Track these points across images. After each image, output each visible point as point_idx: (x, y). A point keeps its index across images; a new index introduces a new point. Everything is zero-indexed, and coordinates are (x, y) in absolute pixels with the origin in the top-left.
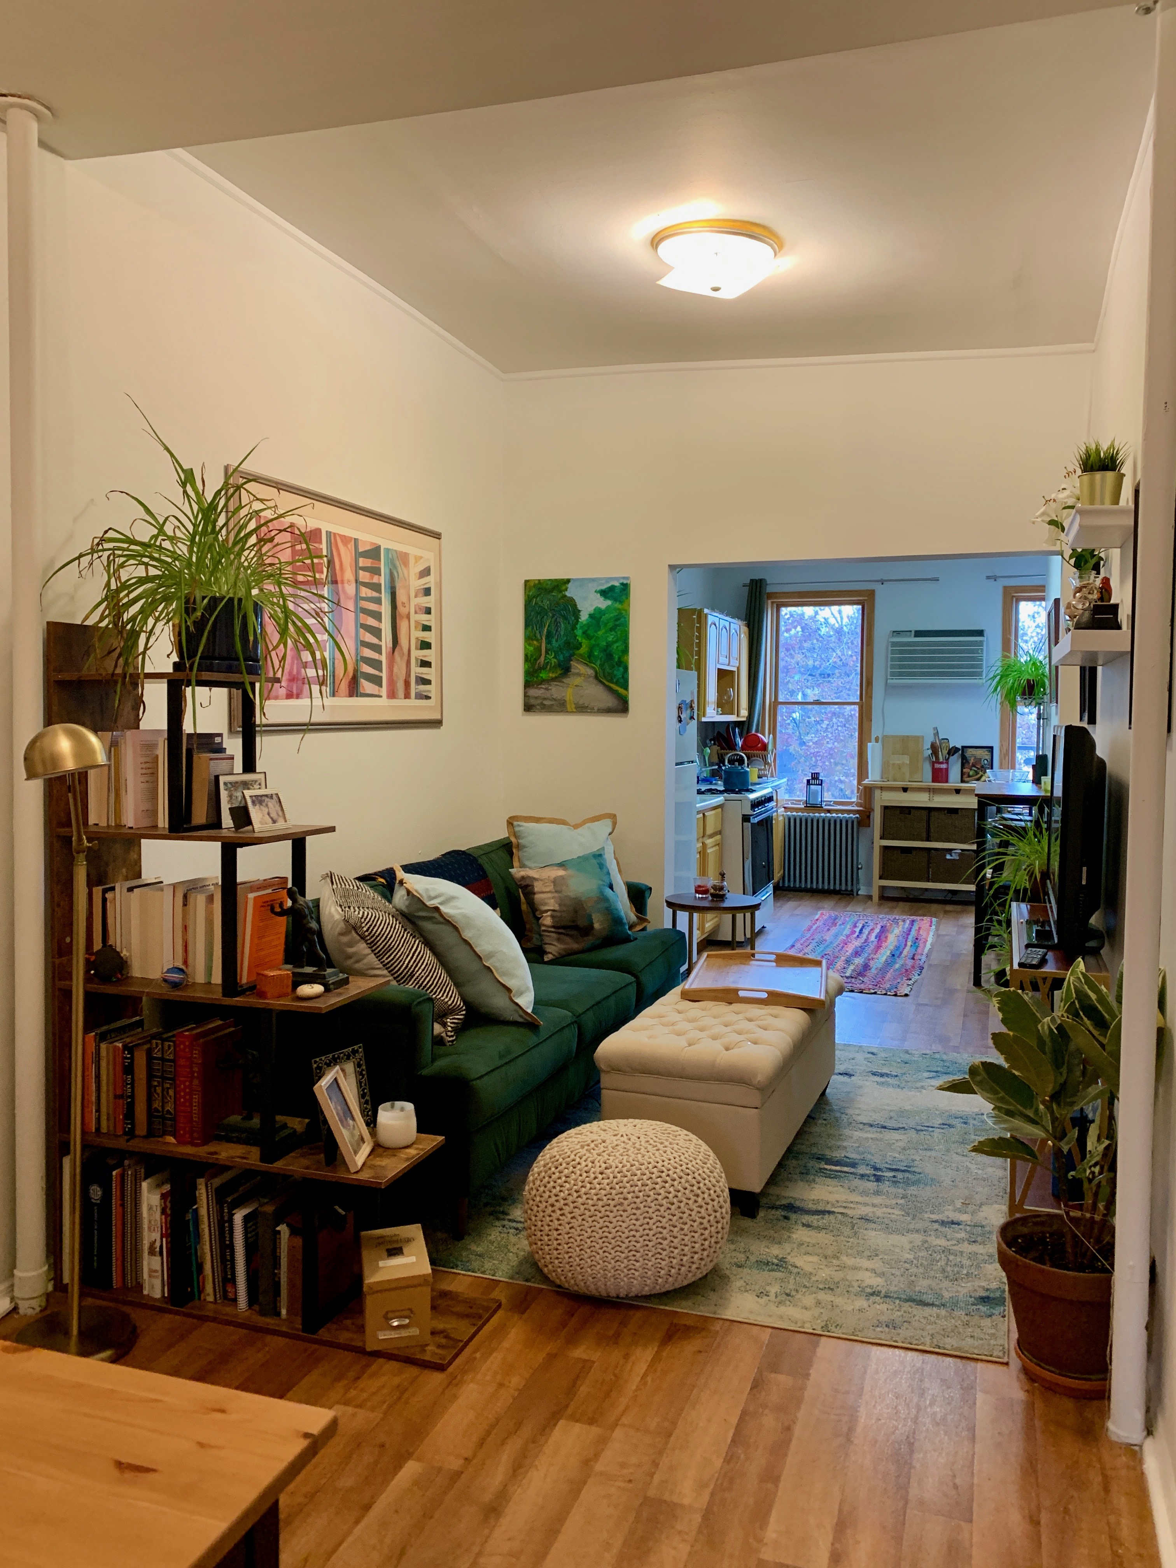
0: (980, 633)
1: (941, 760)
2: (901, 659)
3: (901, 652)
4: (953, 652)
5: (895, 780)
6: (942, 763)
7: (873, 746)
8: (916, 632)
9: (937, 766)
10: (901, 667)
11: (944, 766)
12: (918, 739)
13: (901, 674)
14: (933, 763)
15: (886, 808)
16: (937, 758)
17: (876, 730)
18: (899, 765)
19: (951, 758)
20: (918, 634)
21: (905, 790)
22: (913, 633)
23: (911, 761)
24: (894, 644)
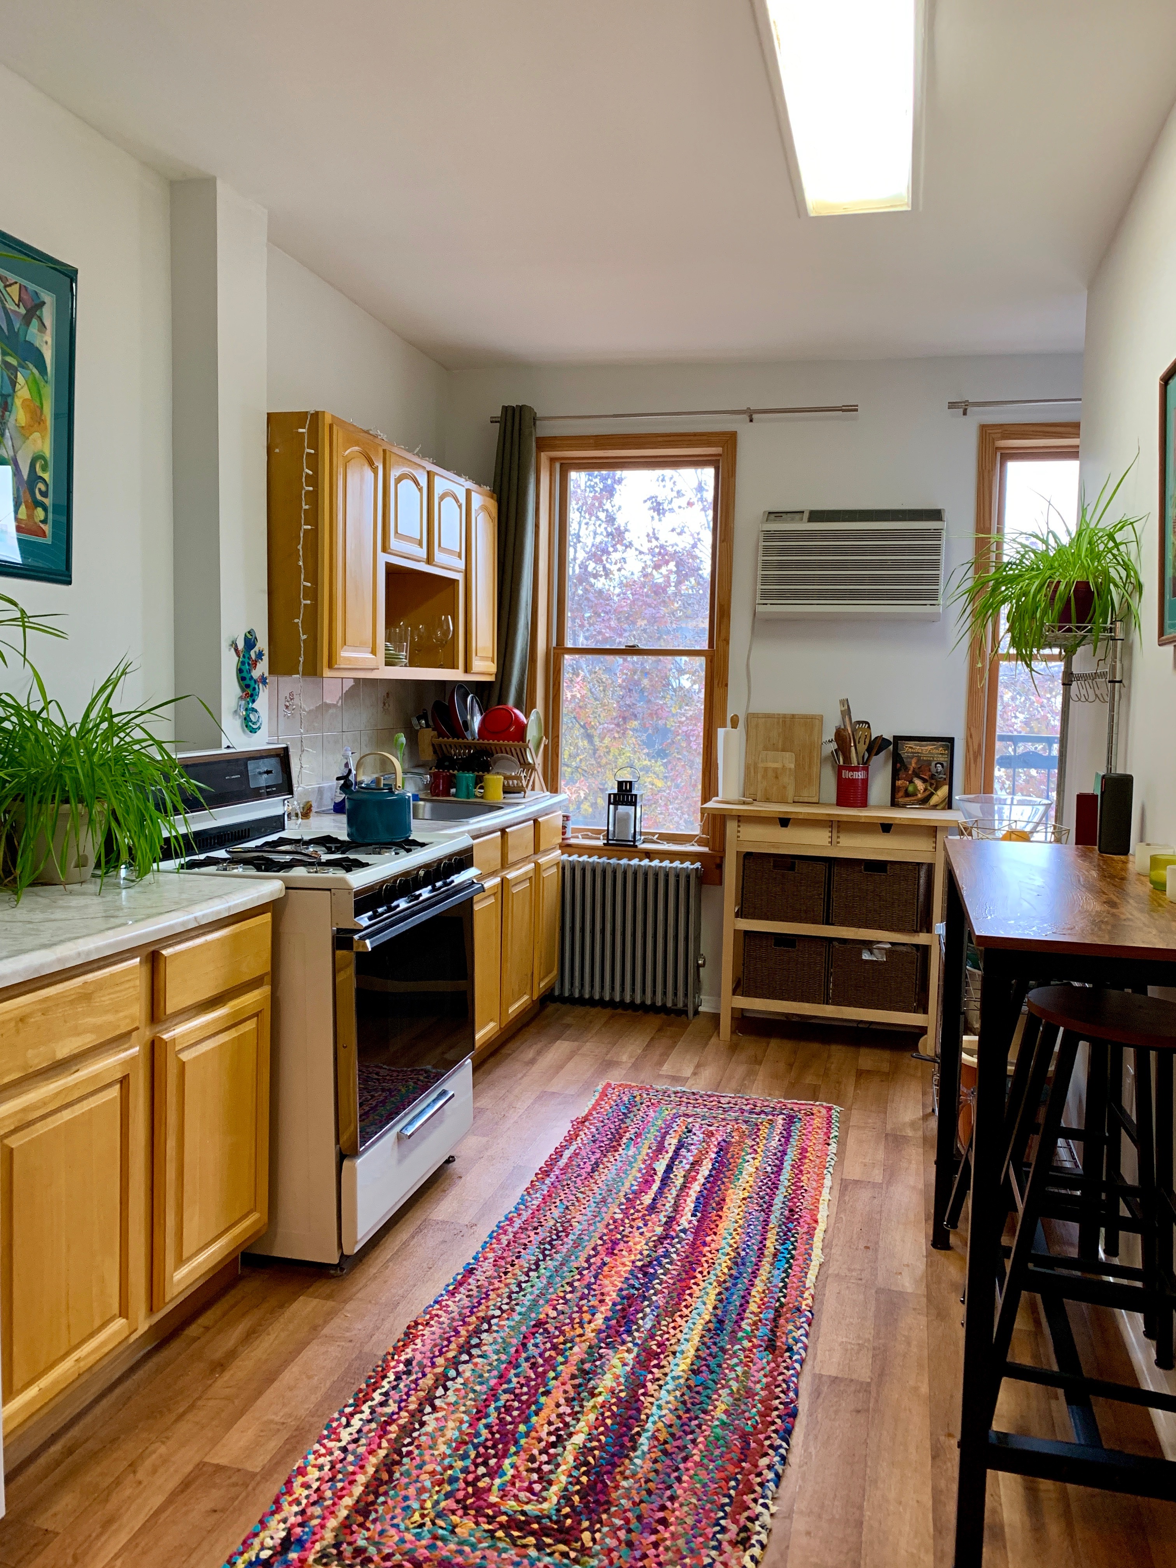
0: (936, 515)
1: (855, 763)
2: (781, 565)
3: (783, 551)
4: (882, 550)
5: (768, 800)
6: (855, 769)
7: (726, 733)
8: (812, 513)
9: (846, 774)
10: (782, 580)
11: (859, 775)
12: (812, 722)
13: (782, 595)
14: (839, 770)
15: (748, 856)
16: (847, 759)
17: (735, 705)
18: (775, 770)
19: (874, 759)
20: (816, 516)
21: (784, 822)
22: (806, 516)
23: (797, 765)
24: (769, 536)
